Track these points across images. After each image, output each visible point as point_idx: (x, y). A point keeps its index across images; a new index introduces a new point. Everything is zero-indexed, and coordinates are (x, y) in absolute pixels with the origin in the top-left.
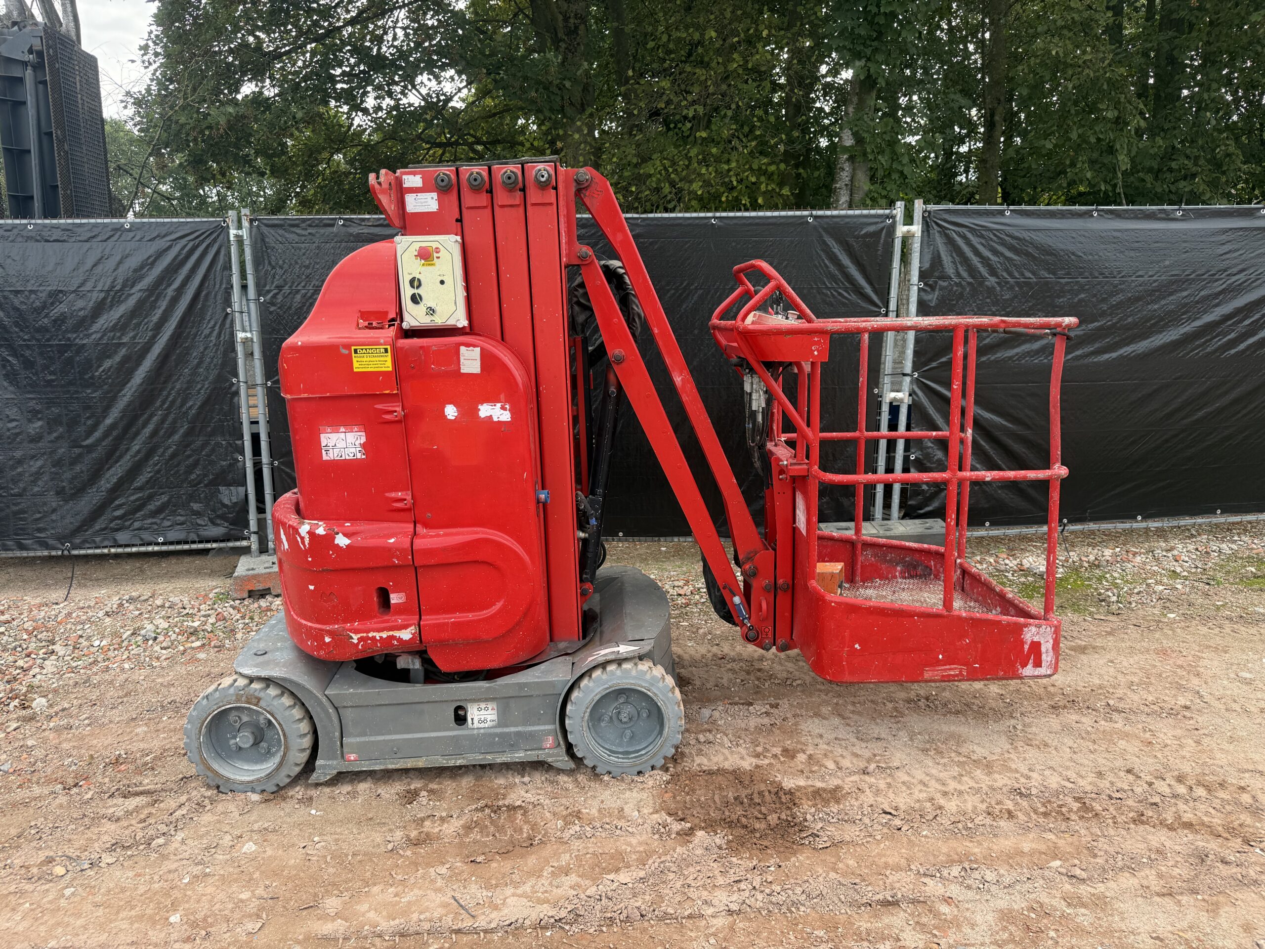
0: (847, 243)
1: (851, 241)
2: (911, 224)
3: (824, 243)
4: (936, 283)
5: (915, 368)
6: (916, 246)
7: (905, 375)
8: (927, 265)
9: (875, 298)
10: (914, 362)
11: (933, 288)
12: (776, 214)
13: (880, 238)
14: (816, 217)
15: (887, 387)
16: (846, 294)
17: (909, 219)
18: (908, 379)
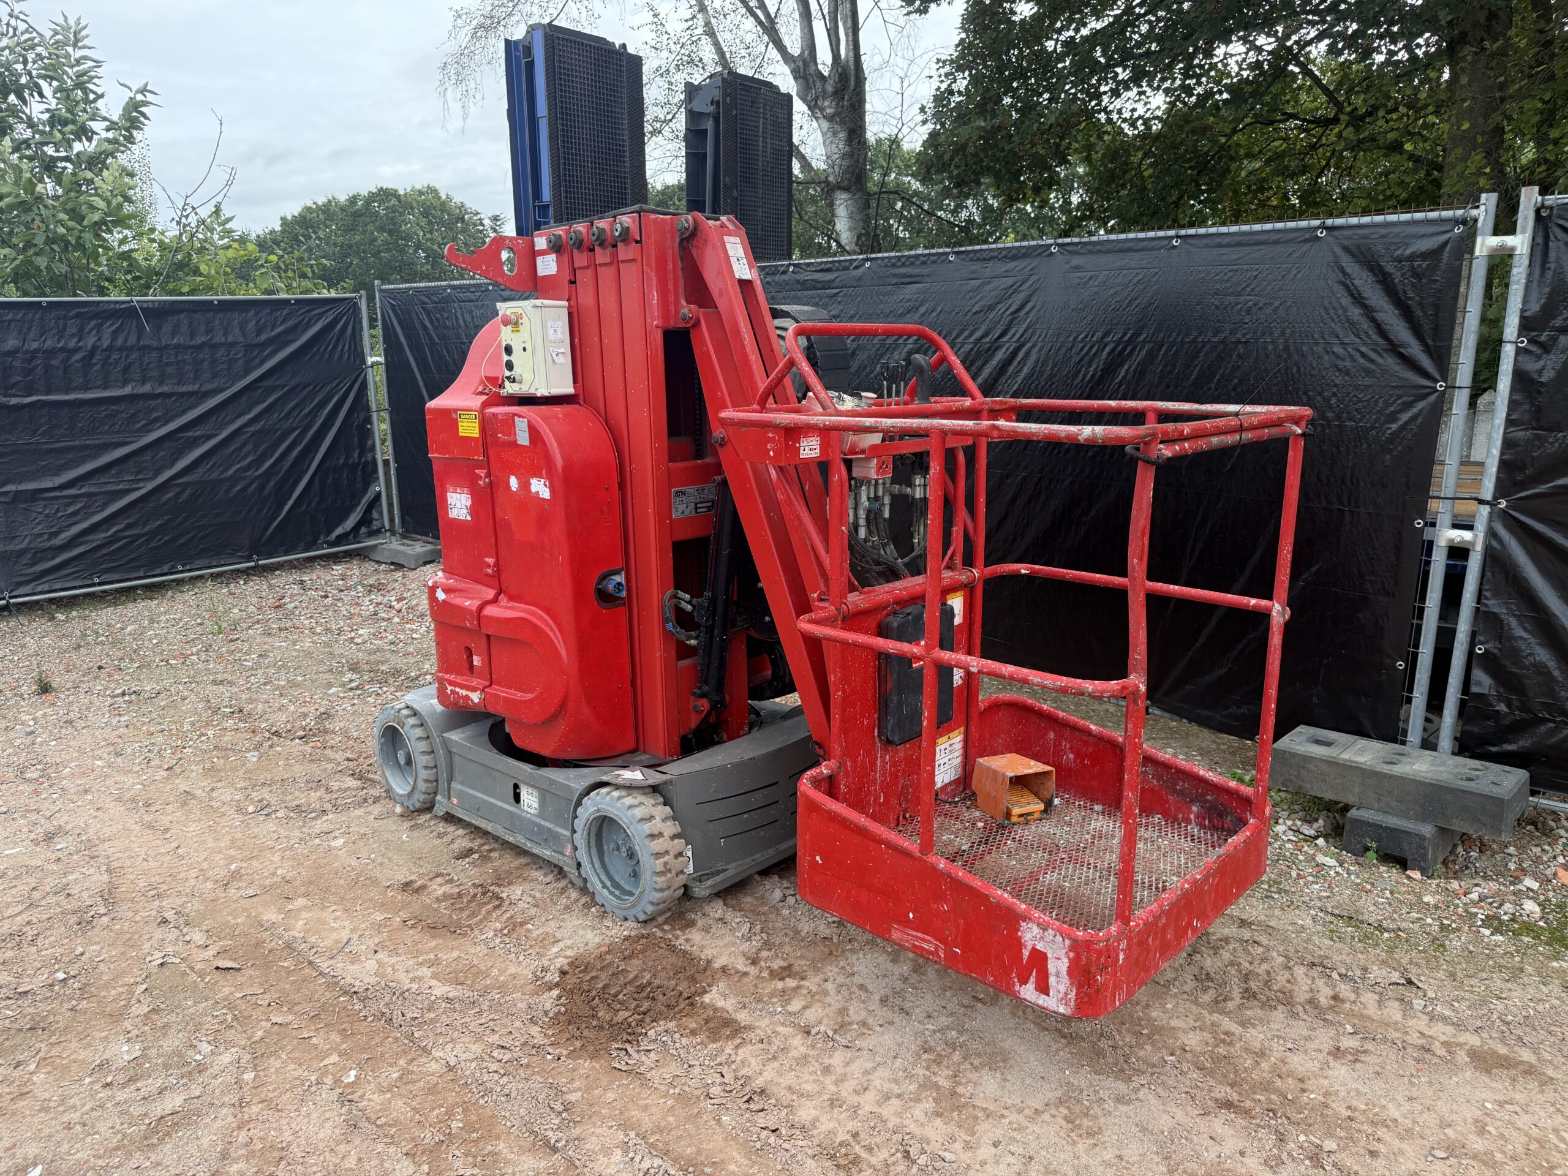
0: (1381, 268)
1: (1390, 268)
2: (1511, 230)
3: (1342, 270)
4: (1554, 339)
5: (1501, 489)
6: (1519, 272)
7: (1481, 502)
8: (1535, 307)
9: (1426, 363)
10: (1499, 480)
11: (1546, 348)
12: (1268, 226)
13: (1439, 261)
14: (1330, 229)
15: (1444, 519)
16: (1373, 355)
17: (1505, 224)
18: (1485, 510)
